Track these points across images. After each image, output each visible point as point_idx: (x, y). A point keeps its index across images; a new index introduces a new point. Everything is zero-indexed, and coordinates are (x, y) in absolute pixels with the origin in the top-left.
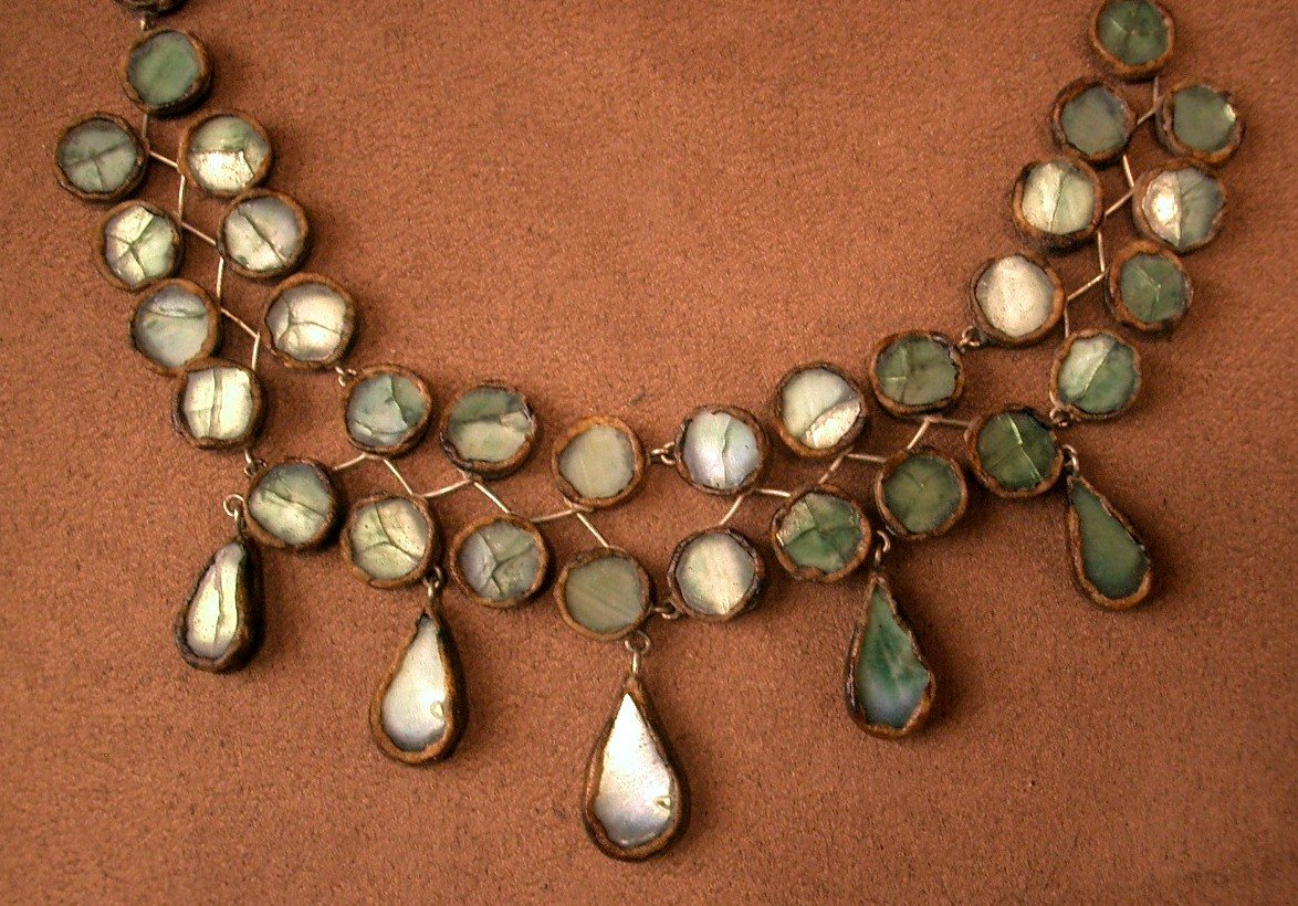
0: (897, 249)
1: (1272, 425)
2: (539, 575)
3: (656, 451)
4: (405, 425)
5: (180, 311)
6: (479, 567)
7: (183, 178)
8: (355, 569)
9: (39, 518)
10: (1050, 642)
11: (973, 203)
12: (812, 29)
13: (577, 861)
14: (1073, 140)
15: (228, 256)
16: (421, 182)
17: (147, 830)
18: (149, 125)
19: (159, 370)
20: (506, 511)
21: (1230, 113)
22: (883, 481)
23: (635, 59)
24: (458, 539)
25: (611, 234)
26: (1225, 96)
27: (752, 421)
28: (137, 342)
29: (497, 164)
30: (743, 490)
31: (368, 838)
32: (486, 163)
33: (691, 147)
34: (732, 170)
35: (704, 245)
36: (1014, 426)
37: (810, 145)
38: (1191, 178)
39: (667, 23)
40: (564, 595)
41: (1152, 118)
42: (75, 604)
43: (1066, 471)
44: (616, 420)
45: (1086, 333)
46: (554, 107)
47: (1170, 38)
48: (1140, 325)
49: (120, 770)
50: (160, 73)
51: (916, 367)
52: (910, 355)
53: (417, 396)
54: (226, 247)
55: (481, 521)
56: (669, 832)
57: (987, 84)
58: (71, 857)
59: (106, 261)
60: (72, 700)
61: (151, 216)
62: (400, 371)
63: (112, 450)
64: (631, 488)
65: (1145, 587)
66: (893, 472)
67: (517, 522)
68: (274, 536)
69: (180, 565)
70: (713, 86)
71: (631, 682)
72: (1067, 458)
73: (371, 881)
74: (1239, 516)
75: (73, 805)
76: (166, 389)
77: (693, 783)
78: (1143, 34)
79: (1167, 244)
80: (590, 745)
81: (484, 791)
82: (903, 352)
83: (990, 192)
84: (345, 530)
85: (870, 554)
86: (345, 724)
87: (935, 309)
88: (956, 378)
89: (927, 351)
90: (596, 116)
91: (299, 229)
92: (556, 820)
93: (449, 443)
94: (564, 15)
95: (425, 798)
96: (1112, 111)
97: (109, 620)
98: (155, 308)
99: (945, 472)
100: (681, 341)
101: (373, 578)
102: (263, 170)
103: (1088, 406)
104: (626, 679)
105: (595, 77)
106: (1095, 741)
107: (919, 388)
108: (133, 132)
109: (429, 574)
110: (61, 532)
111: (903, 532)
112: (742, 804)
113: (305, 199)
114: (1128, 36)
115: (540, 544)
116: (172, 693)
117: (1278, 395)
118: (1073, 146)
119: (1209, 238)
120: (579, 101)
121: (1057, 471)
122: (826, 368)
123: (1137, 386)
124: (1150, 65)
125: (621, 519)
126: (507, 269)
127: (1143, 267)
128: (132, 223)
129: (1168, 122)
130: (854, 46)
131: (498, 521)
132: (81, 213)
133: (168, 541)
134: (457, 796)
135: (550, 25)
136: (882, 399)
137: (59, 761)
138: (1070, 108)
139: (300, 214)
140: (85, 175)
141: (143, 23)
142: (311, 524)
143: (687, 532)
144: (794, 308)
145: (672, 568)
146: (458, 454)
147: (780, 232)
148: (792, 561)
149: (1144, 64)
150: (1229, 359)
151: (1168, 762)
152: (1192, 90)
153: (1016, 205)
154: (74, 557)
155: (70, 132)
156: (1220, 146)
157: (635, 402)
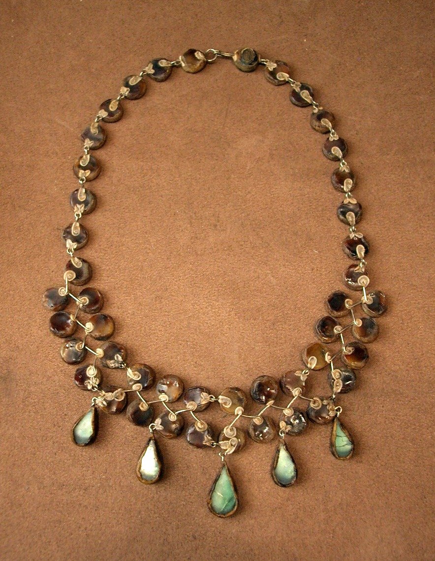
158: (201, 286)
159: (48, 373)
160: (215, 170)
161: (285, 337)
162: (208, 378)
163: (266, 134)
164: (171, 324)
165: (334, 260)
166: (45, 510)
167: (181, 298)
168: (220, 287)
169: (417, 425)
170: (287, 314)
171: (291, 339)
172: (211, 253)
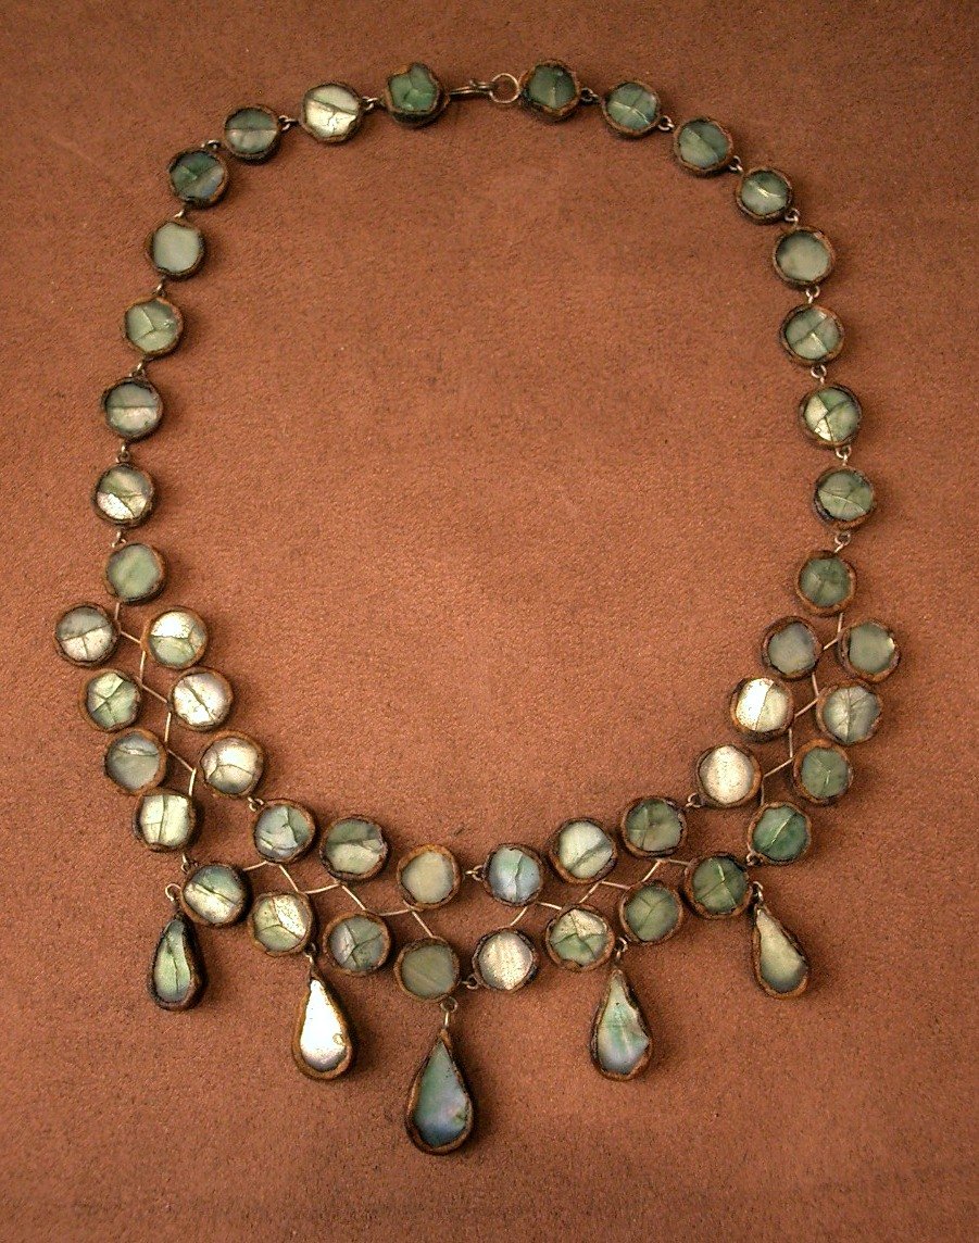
0: (647, 732)
1: (905, 870)
2: (384, 955)
3: (470, 872)
4: (295, 845)
5: (142, 750)
6: (343, 948)
7: (144, 653)
8: (257, 942)
9: (32, 888)
10: (736, 1018)
11: (703, 701)
12: (597, 566)
13: (399, 1151)
14: (775, 663)
15: (175, 714)
17: (100, 1113)
18: (121, 608)
19: (124, 791)
20: (364, 908)
21: (891, 644)
22: (625, 905)
23: (469, 582)
24: (329, 927)
26: (889, 632)
27: (537, 858)
28: (109, 771)
29: (367, 655)
30: (528, 904)
31: (254, 1127)
32: (359, 654)
33: (506, 650)
34: (534, 669)
35: (511, 723)
36: (720, 867)
37: (590, 653)
38: (858, 694)
39: (493, 557)
40: (401, 970)
41: (836, 643)
43: (755, 900)
44: (443, 848)
45: (774, 805)
46: (410, 615)
47: (852, 587)
48: (812, 800)
49: (83, 1069)
50: (130, 575)
51: (654, 823)
52: (650, 813)
53: (305, 823)
54: (174, 707)
55: (346, 915)
56: (463, 1137)
57: (719, 614)
58: (45, 1127)
59: (88, 710)
60: (51, 1018)
61: (121, 681)
62: (294, 804)
64: (450, 898)
65: (802, 986)
66: (632, 897)
67: (371, 917)
68: (201, 917)
69: (132, 929)
71: (443, 1032)
72: (755, 891)
73: (255, 1158)
74: (876, 934)
75: (49, 1091)
76: (127, 805)
77: (481, 1102)
78: (834, 583)
79: (838, 741)
80: (412, 1072)
81: (337, 1100)
82: (646, 811)
83: (716, 693)
84: (250, 915)
85: (613, 954)
87: (670, 779)
88: (681, 832)
89: (662, 811)
90: (439, 624)
91: (226, 698)
92: (386, 1122)
93: (325, 858)
94: (420, 547)
95: (296, 1102)
96: (806, 642)
97: (80, 964)
98: (122, 747)
99: (669, 898)
100: (491, 792)
101: (269, 950)
102: (202, 652)
103: (774, 854)
104: (440, 1030)
105: (440, 595)
106: (763, 1088)
107: (654, 838)
108: (109, 615)
109: (307, 949)
110: (48, 899)
111: (637, 940)
112: (514, 1118)
113: (230, 672)
114: (822, 586)
115: (386, 933)
116: (122, 1018)
117: (912, 849)
118: (776, 668)
119: (869, 737)
120: (429, 611)
121: (747, 901)
122: (590, 821)
123: (809, 843)
124: (836, 607)
125: (443, 916)
126: (371, 732)
127: (818, 756)
128: (108, 684)
129: (846, 651)
130: (625, 581)
131: (358, 915)
132: (69, 669)
133: (123, 911)
134: (318, 1102)
135: (410, 554)
136: (628, 846)
137: (41, 1060)
138: (775, 638)
139: (228, 687)
140: (75, 647)
141: (119, 534)
142: (228, 909)
143: (488, 928)
144: (572, 772)
145: (476, 955)
146: (332, 866)
147: (565, 717)
148: (558, 955)
149: (831, 607)
150: (877, 822)
151: (814, 1106)
152: (865, 625)
153: (732, 710)
154: (56, 918)
155: (65, 615)
156: (882, 668)
157: (457, 834)
158: (401, 523)
159: (40, 735)
160: (430, 249)
161: (600, 644)
162: (419, 741)
163: (553, 161)
164: (328, 614)
165: (717, 459)
166: (38, 1056)
167: (353, 553)
168: (444, 525)
169: (919, 849)
170: (604, 587)
171: (614, 648)
172: (421, 445)
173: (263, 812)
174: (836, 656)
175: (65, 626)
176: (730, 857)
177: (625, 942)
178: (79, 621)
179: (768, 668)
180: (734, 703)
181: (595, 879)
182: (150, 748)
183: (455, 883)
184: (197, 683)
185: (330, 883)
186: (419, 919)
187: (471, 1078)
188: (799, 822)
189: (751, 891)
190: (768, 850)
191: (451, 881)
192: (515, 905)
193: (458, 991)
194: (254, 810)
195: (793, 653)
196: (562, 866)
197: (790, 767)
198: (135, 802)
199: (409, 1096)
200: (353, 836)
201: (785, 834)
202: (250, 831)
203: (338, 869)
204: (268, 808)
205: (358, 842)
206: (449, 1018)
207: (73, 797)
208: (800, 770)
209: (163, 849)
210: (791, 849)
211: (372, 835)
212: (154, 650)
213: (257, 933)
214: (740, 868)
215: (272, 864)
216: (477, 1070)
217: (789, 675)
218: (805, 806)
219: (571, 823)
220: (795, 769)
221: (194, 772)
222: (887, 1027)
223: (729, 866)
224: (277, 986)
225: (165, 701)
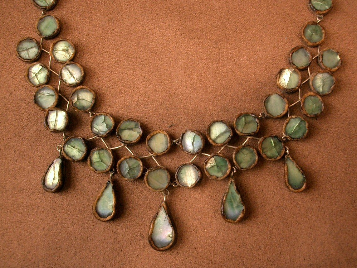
0: (244, 89)
1: (343, 144)
2: (141, 172)
3: (174, 141)
4: (107, 130)
5: (48, 94)
6: (124, 169)
7: (51, 57)
8: (91, 167)
9: (6, 147)
10: (277, 200)
11: (266, 78)
12: (226, 26)
13: (146, 249)
14: (294, 63)
15: (62, 79)
16: (116, 62)
17: (31, 234)
18: (43, 41)
19: (41, 109)
20: (133, 155)
21: (338, 58)
22: (235, 154)
23: (176, 31)
24: (119, 162)
25: (166, 80)
26: (338, 53)
27: (201, 135)
28: (36, 101)
29: (137, 58)
30: (197, 153)
31: (90, 240)
32: (134, 58)
33: (190, 57)
34: (201, 64)
35: (192, 85)
36: (272, 141)
37: (222, 59)
38: (326, 75)
39: (186, 22)
40: (147, 179)
41: (317, 57)
42: (15, 171)
43: (285, 154)
44: (164, 132)
45: (294, 117)
46: (153, 44)
47: (323, 36)
48: (308, 115)
50: (46, 27)
51: (247, 123)
52: (245, 119)
53: (111, 122)
54: (61, 77)
55: (126, 157)
56: (171, 244)
57: (272, 45)
58: (10, 239)
59: (29, 78)
60: (13, 197)
61: (42, 67)
62: (106, 114)
63: (27, 130)
64: (167, 151)
65: (304, 187)
66: (238, 152)
67: (135, 158)
68: (70, 157)
69: (44, 163)
70: (197, 41)
71: (163, 203)
72: (286, 150)
74: (332, 169)
75: (12, 225)
76: (43, 114)
77: (178, 231)
78: (316, 34)
79: (318, 93)
80: (151, 219)
81: (122, 229)
82: (244, 118)
83: (271, 75)
84: (89, 157)
85: (230, 173)
86: (86, 208)
87: (253, 106)
88: (257, 126)
89: (250, 118)
90: (165, 47)
91: (81, 73)
92: (141, 238)
93: (118, 135)
94: (158, 18)
95: (106, 230)
96: (306, 55)
97: (24, 176)
98: (41, 92)
99: (252, 152)
100: (184, 111)
101: (96, 170)
102: (73, 56)
103: (293, 136)
104: (162, 202)
105: (165, 36)
106: (287, 227)
107: (247, 129)
108: (38, 43)
109: (111, 170)
110: (13, 151)
111: (240, 168)
112: (191, 237)
113: (84, 65)
114: (312, 35)
115: (141, 164)
116: (40, 197)
117: (345, 136)
118: (294, 65)
119: (329, 92)
120: (160, 42)
121: (283, 154)
122: (222, 122)
123: (307, 132)
124: (318, 43)
125: (164, 159)
126: (138, 88)
127: (311, 99)
128: (36, 68)
129: (321, 60)
130: (237, 32)
131: (130, 157)
132: (23, 64)
133: (41, 156)
134: (115, 230)
135: (154, 21)
136: (236, 131)
137: (9, 213)
138: (294, 54)
139: (82, 69)
140: (24, 54)
141: (42, 13)
142: (80, 154)
143: (182, 163)
144: (215, 104)
145: (176, 173)
146: (121, 138)
147: (213, 82)
148: (209, 174)
149: (316, 43)
150: (333, 126)
151: (307, 234)
152: (328, 51)
153: (277, 80)
154: (16, 158)
155: (21, 42)
156: (335, 67)
157: (170, 127)
173: (95, 117)
174: (317, 62)
175: (21, 46)
176: (276, 137)
177: (234, 169)
178: (26, 45)
179: (291, 64)
180: (278, 78)
181: (224, 144)
182: (51, 92)
183: (169, 145)
184: (71, 68)
185: (121, 145)
186: (155, 160)
187: (174, 222)
188: (303, 123)
189: (284, 150)
190: (291, 134)
191: (167, 144)
192: (192, 154)
193: (170, 188)
194: (91, 117)
195: (301, 59)
196: (211, 139)
197: (300, 102)
198: (46, 113)
199: (150, 228)
200: (129, 127)
201: (298, 128)
202: (90, 124)
203: (123, 139)
204: (97, 116)
205: (131, 129)
206: (166, 198)
207: (23, 112)
208: (304, 103)
209: (56, 131)
210: (300, 134)
211: (137, 126)
212: (54, 56)
213: (91, 164)
214: (280, 141)
215: (98, 137)
216: (177, 218)
217: (299, 67)
218: (305, 117)
219: (214, 122)
220: (302, 103)
221: (69, 102)
222: (336, 204)
223: (276, 140)
224: (100, 185)
225: (58, 75)
